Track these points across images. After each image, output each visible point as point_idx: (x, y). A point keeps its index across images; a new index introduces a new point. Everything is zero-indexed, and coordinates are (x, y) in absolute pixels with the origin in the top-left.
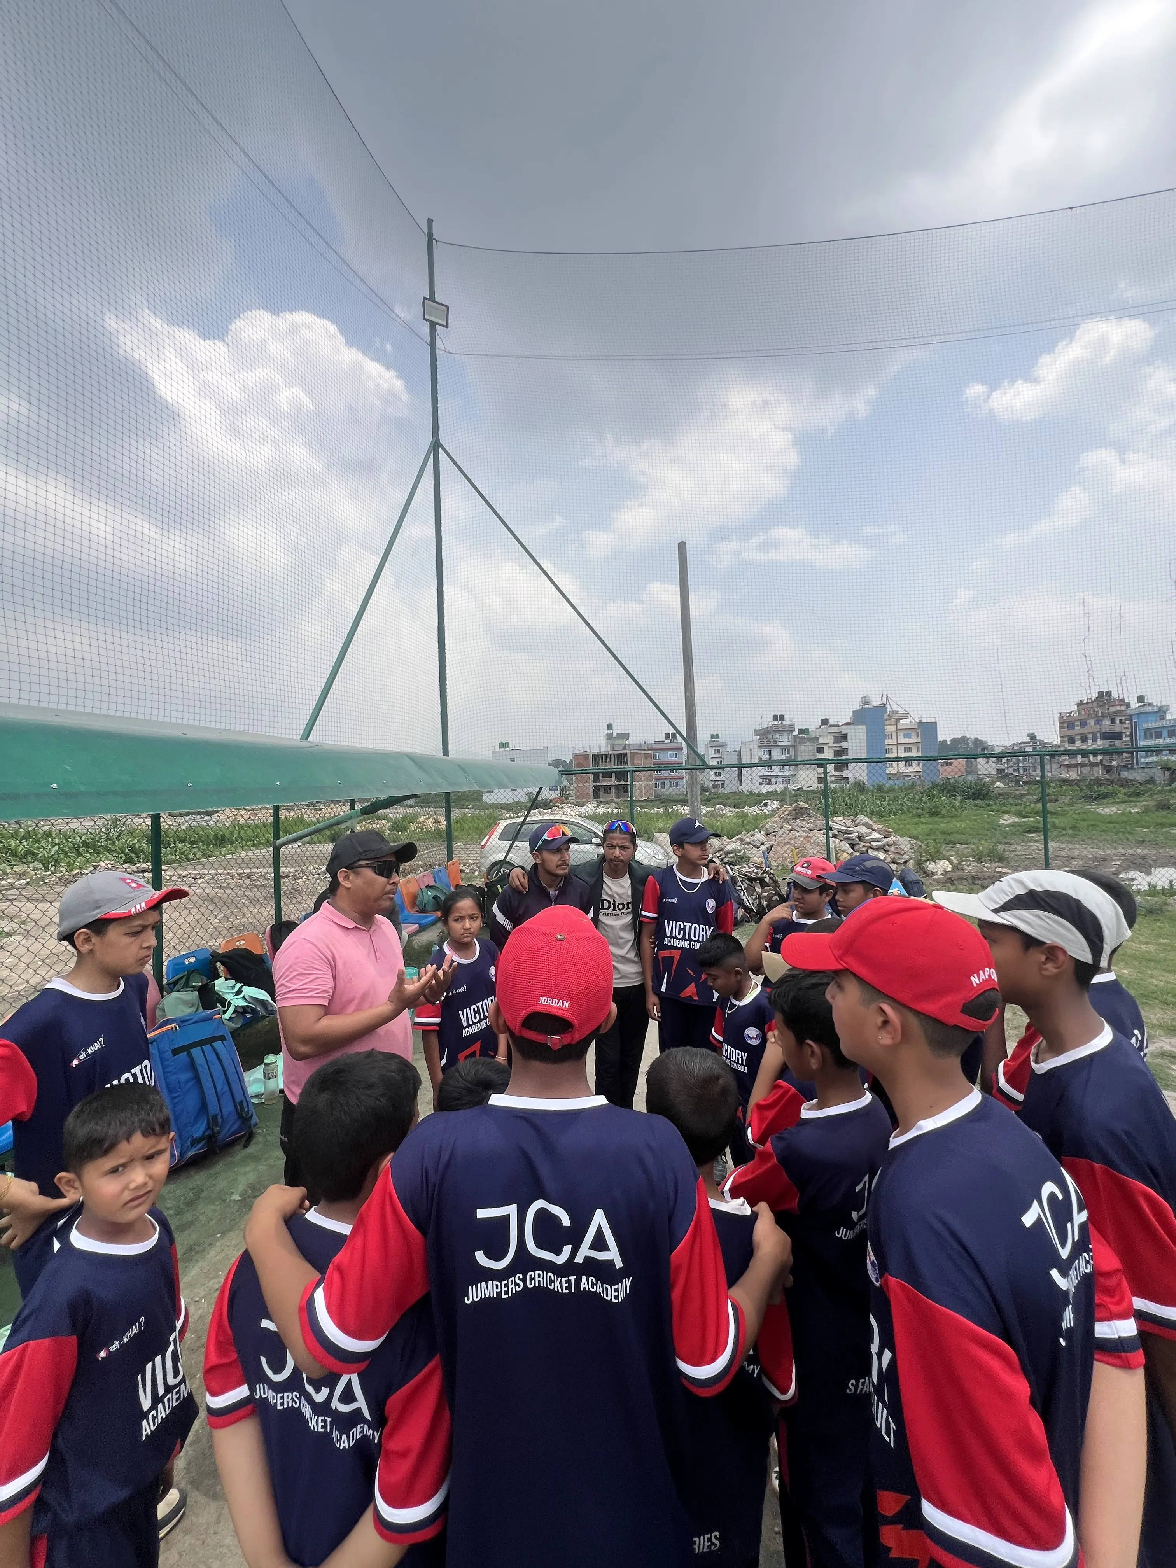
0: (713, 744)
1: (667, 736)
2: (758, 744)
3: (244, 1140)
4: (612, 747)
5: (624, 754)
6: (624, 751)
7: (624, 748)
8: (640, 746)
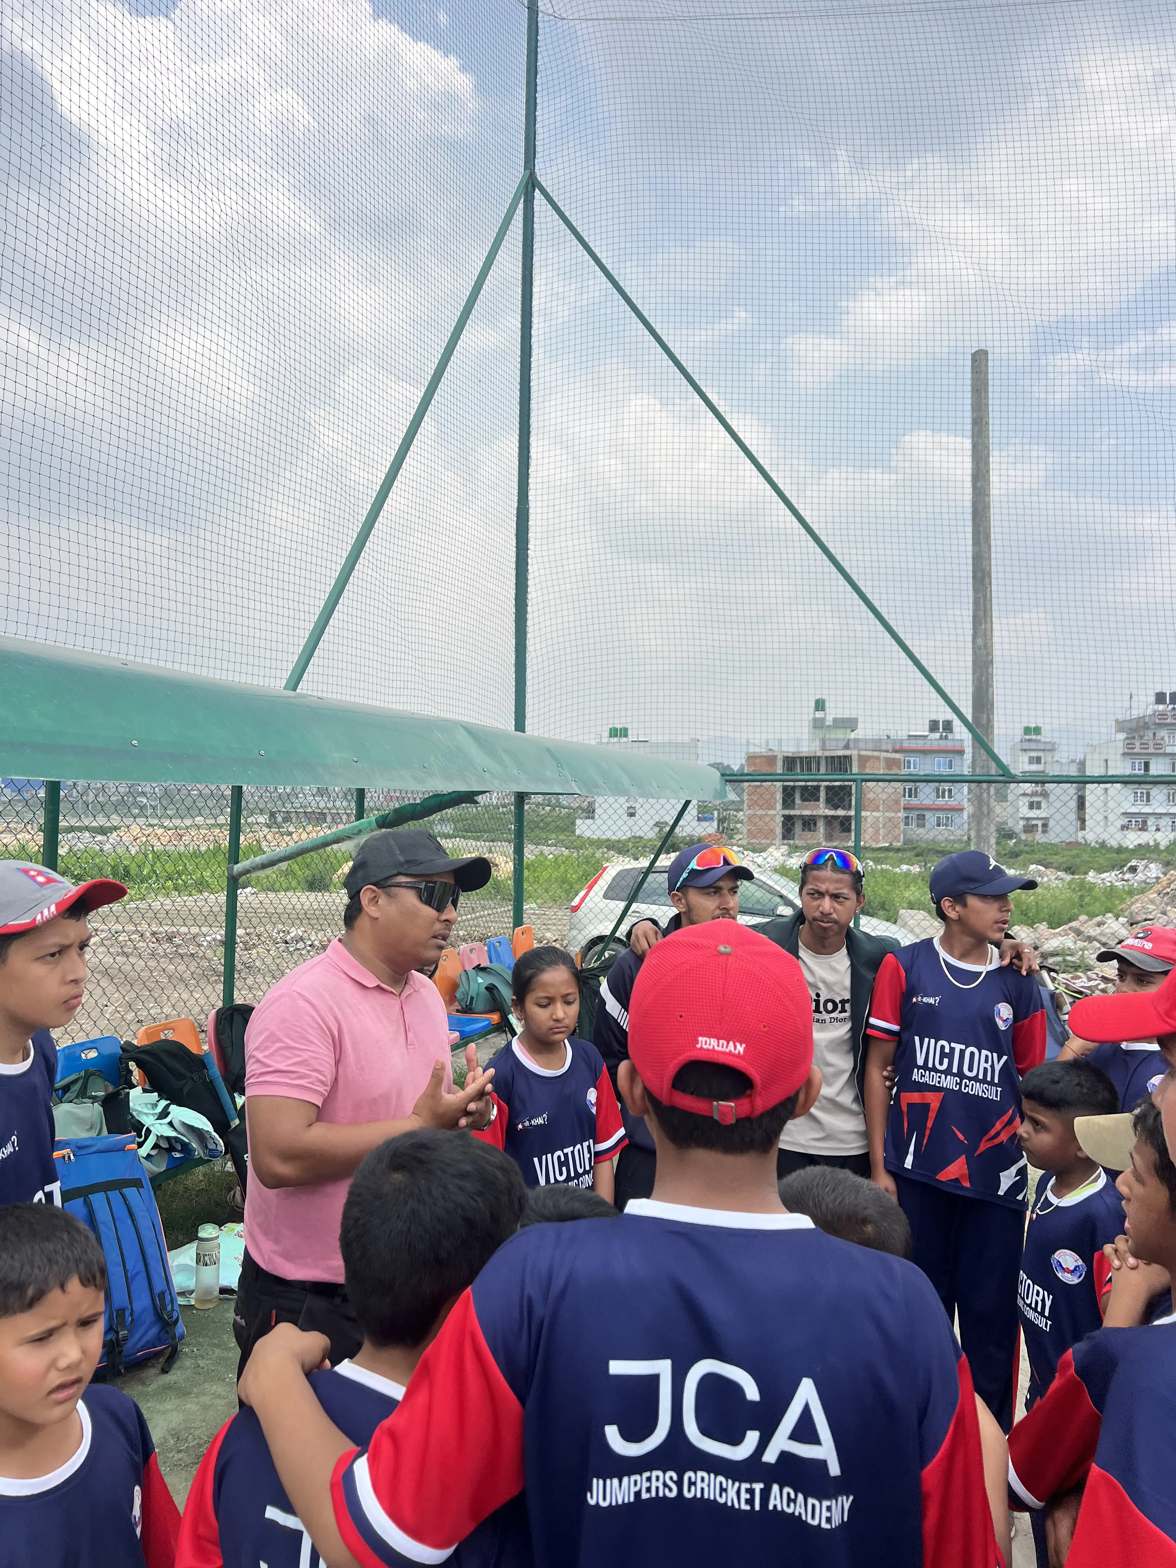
0: (1026, 746)
1: (934, 726)
2: (1120, 747)
3: (162, 1360)
4: (823, 741)
5: (845, 757)
6: (847, 753)
7: (847, 747)
8: (877, 744)
